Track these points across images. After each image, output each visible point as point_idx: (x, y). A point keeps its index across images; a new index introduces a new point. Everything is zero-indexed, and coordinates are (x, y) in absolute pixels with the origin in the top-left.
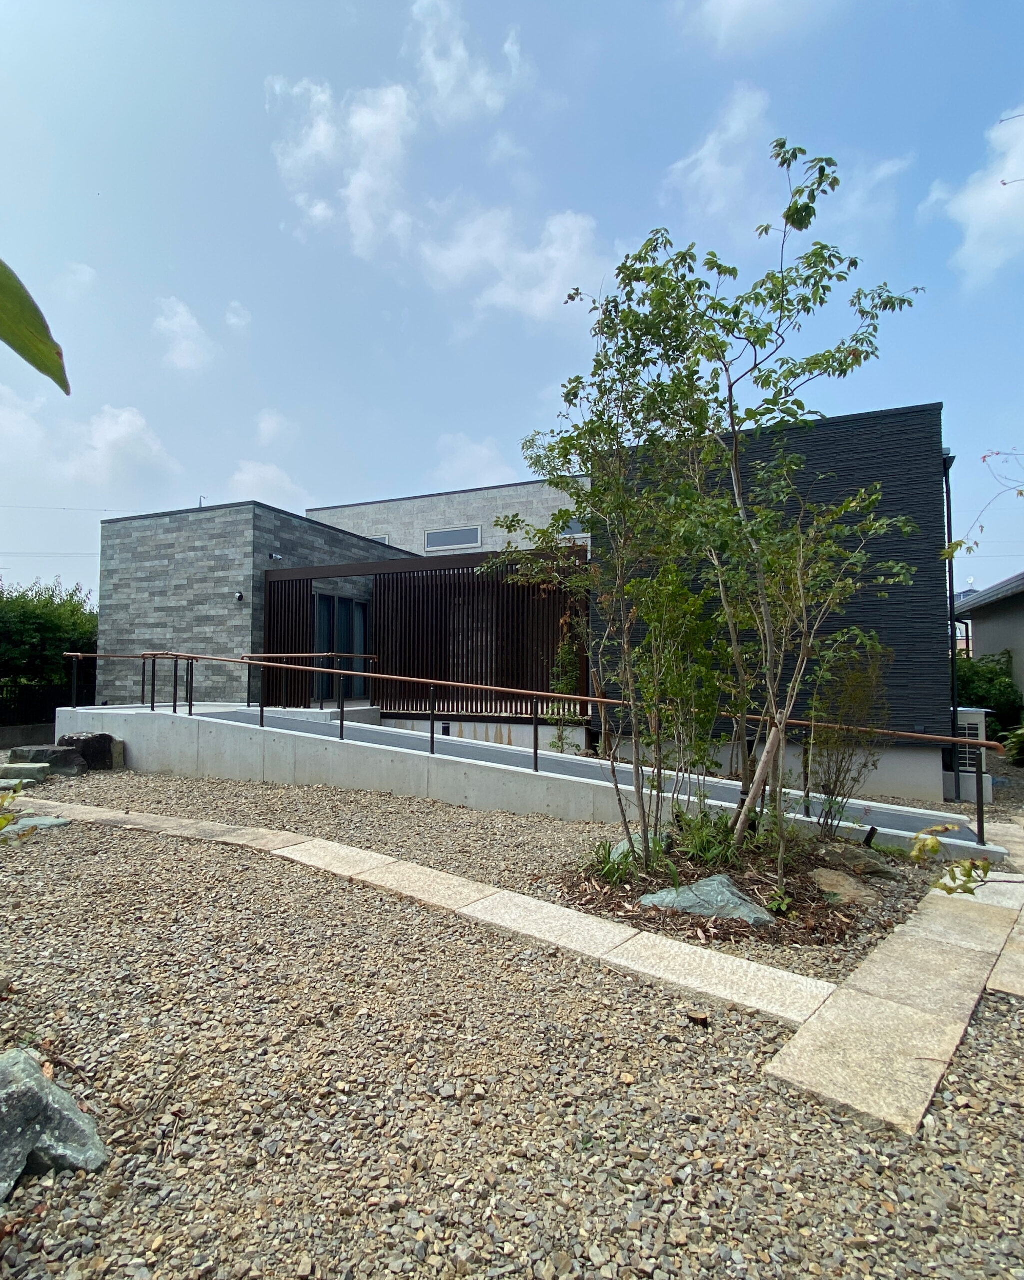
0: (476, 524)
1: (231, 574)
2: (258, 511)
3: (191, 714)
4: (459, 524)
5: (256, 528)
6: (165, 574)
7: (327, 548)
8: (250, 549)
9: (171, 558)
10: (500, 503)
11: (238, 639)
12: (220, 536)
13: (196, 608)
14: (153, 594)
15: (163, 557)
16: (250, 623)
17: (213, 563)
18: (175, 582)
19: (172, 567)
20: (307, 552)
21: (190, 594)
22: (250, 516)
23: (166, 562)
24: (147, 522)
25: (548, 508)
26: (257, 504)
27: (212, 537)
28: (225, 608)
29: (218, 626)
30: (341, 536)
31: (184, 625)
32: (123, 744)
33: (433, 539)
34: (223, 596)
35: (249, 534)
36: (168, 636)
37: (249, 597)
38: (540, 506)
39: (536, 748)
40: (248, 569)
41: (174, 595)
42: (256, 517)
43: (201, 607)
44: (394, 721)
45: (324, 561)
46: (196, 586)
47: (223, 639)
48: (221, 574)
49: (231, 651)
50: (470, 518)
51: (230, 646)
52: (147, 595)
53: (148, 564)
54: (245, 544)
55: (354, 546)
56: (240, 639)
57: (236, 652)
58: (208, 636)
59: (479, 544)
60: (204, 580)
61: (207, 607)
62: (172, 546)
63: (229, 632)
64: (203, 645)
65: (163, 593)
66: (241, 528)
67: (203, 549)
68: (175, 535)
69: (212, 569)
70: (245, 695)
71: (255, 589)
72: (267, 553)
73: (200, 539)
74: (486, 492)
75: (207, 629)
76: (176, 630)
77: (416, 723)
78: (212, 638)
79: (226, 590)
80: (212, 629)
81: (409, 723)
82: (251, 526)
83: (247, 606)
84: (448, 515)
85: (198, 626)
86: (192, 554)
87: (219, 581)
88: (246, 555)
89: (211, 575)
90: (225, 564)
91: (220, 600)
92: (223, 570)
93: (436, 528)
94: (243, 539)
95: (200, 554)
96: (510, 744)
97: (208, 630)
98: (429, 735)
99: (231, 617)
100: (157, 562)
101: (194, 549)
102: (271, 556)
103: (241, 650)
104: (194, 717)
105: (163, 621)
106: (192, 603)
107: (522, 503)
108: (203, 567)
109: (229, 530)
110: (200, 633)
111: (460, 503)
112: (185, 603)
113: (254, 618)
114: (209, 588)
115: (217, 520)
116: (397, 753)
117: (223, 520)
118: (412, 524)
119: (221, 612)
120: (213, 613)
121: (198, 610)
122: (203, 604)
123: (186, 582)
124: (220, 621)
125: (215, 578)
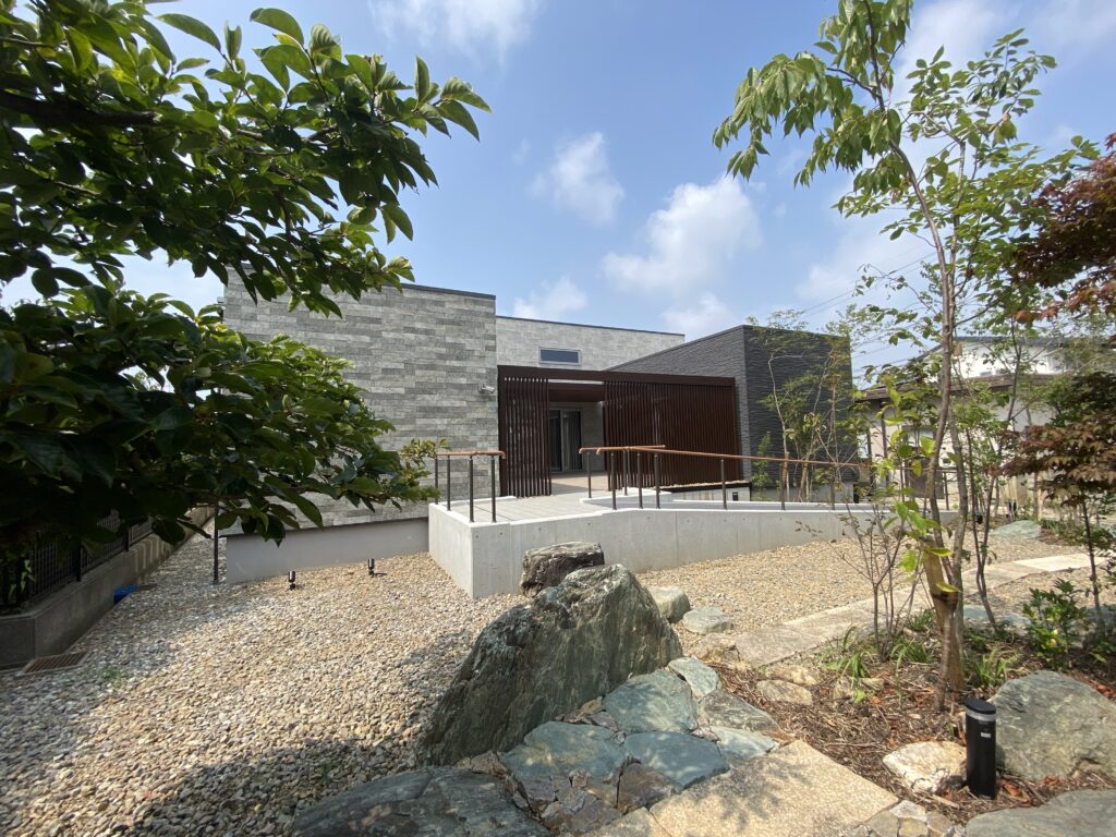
0: (577, 348)
1: (470, 365)
4: (563, 346)
6: (365, 352)
8: (492, 342)
9: (376, 335)
11: (481, 433)
12: (452, 322)
13: (419, 397)
15: (364, 333)
16: (495, 417)
17: (443, 350)
18: (383, 365)
19: (377, 346)
21: (411, 382)
22: (492, 310)
23: (367, 339)
27: (442, 322)
28: (463, 400)
29: (453, 418)
31: (403, 415)
33: (546, 354)
34: (460, 387)
35: (491, 328)
37: (493, 391)
40: (490, 363)
43: (427, 397)
46: (418, 372)
47: (461, 432)
48: (455, 363)
49: (473, 444)
50: (572, 344)
51: (471, 439)
54: (488, 337)
56: (484, 432)
57: (479, 445)
58: (439, 428)
59: (579, 363)
60: (432, 367)
61: (436, 397)
62: (377, 321)
63: (469, 425)
66: (480, 320)
67: (427, 332)
68: (380, 309)
69: (441, 357)
73: (422, 320)
75: (438, 421)
78: (445, 431)
79: (463, 381)
80: (446, 421)
82: (493, 320)
83: (491, 399)
85: (424, 417)
86: (412, 336)
87: (452, 371)
88: (487, 348)
89: (441, 363)
90: (461, 353)
91: (456, 391)
92: (458, 359)
93: (549, 345)
94: (483, 332)
95: (423, 337)
97: (440, 423)
99: (470, 409)
101: (413, 330)
103: (486, 444)
106: (412, 392)
108: (429, 353)
109: (464, 318)
110: (428, 425)
112: (402, 391)
114: (438, 377)
115: (447, 305)
117: (456, 306)
119: (457, 404)
120: (445, 403)
121: (423, 399)
122: (430, 393)
123: (402, 366)
124: (457, 413)
125: (446, 366)
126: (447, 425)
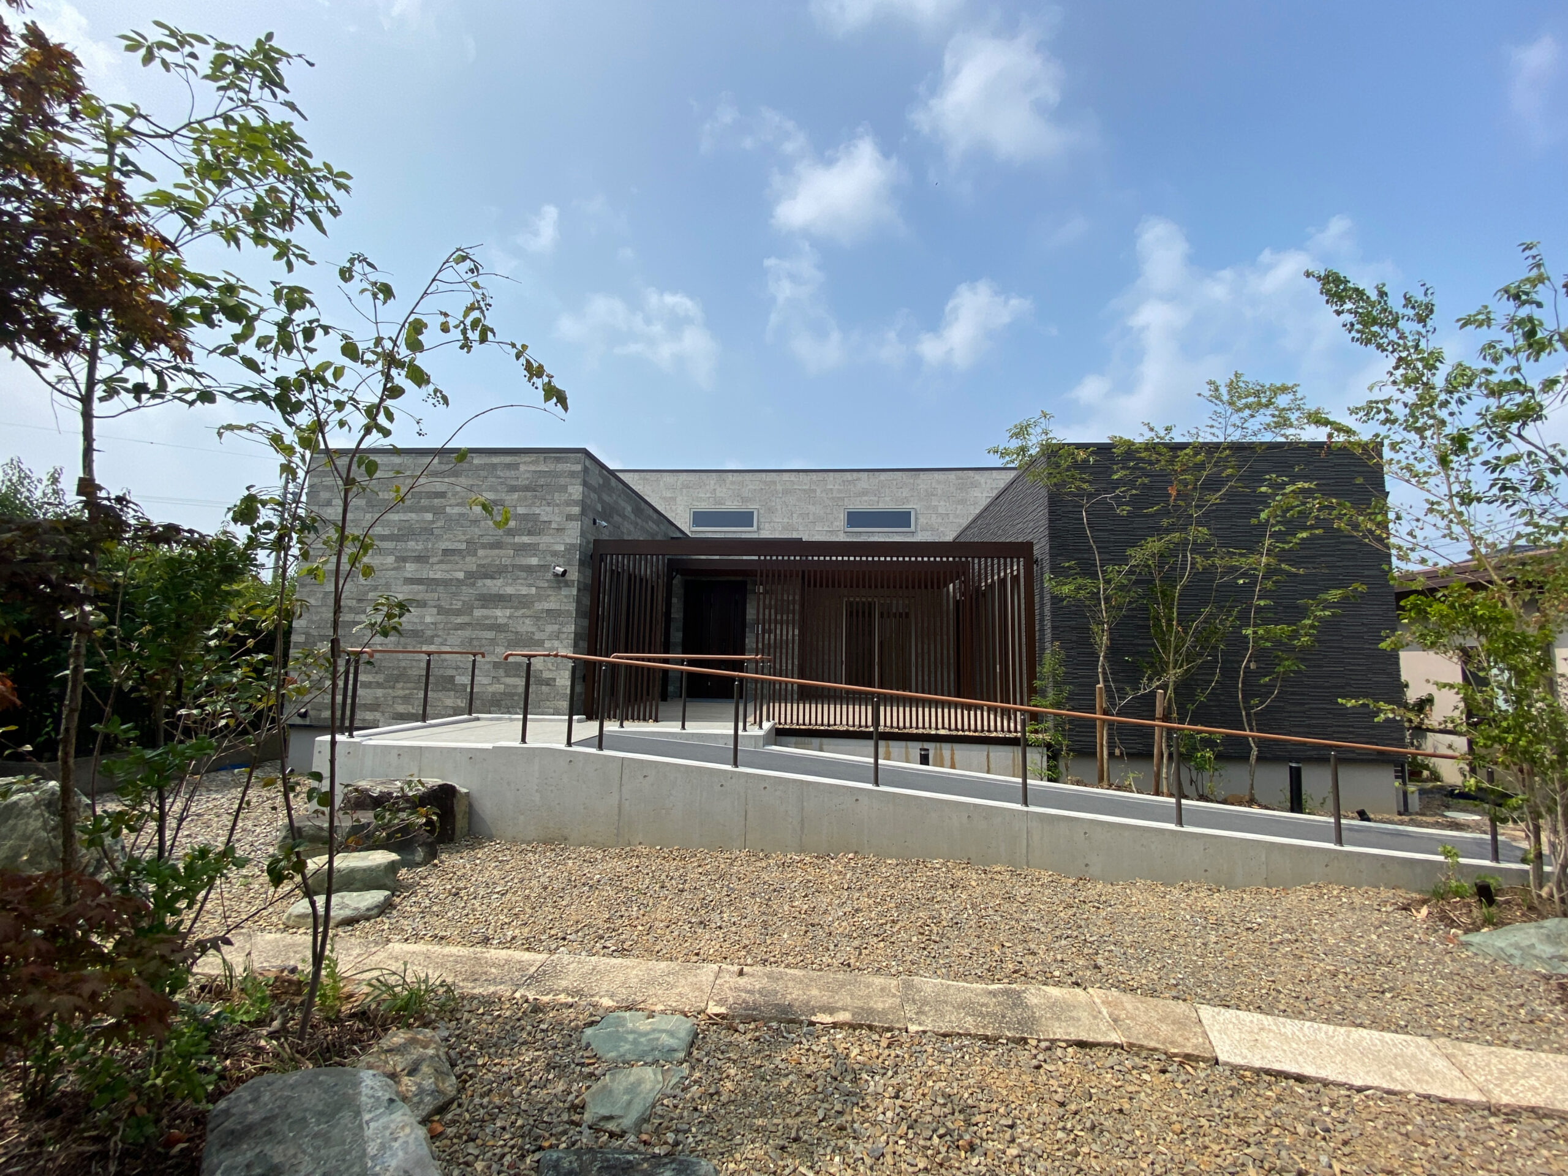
0: (751, 507)
1: (544, 540)
2: (588, 463)
4: (732, 505)
5: (585, 484)
6: (428, 531)
7: (633, 517)
8: (576, 510)
9: (438, 512)
10: (779, 487)
11: (550, 628)
12: (527, 489)
13: (480, 583)
14: (403, 559)
15: (425, 509)
16: (572, 607)
18: (444, 545)
19: (439, 524)
20: (620, 520)
21: (471, 563)
22: (578, 468)
23: (429, 516)
26: (585, 452)
27: (513, 489)
28: (530, 586)
29: (516, 608)
31: (458, 605)
32: (467, 794)
33: (700, 518)
34: (529, 569)
35: (576, 491)
36: (428, 619)
37: (574, 575)
38: (824, 495)
40: (573, 534)
41: (441, 562)
42: (586, 470)
43: (488, 582)
44: (793, 739)
46: (481, 553)
47: (526, 626)
48: (526, 539)
49: (540, 643)
50: (744, 500)
51: (538, 636)
52: (390, 559)
53: (395, 517)
54: (568, 503)
56: (556, 627)
57: (547, 644)
58: (500, 621)
59: (755, 528)
60: (497, 545)
61: (499, 582)
62: (442, 495)
63: (536, 618)
64: (490, 635)
65: (421, 559)
66: (562, 481)
68: (447, 480)
69: (511, 532)
70: (565, 704)
71: (582, 563)
72: (591, 516)
73: (492, 489)
74: (764, 475)
75: (498, 613)
76: (441, 610)
78: (506, 625)
79: (534, 561)
80: (508, 612)
82: (579, 481)
83: (567, 584)
84: (718, 494)
85: (483, 607)
87: (522, 549)
88: (569, 518)
89: (508, 539)
90: (533, 524)
91: (523, 575)
92: (530, 533)
93: (704, 506)
94: (565, 497)
97: (500, 614)
99: (540, 598)
100: (413, 516)
102: (595, 522)
103: (556, 643)
105: (418, 597)
106: (473, 576)
109: (542, 481)
110: (487, 617)
111: (733, 483)
112: (461, 575)
113: (578, 602)
114: (505, 557)
115: (522, 468)
117: (533, 468)
118: (674, 499)
119: (524, 591)
120: (510, 590)
121: (484, 585)
122: (492, 578)
123: (464, 546)
124: (524, 602)
125: (515, 544)
126: (509, 617)
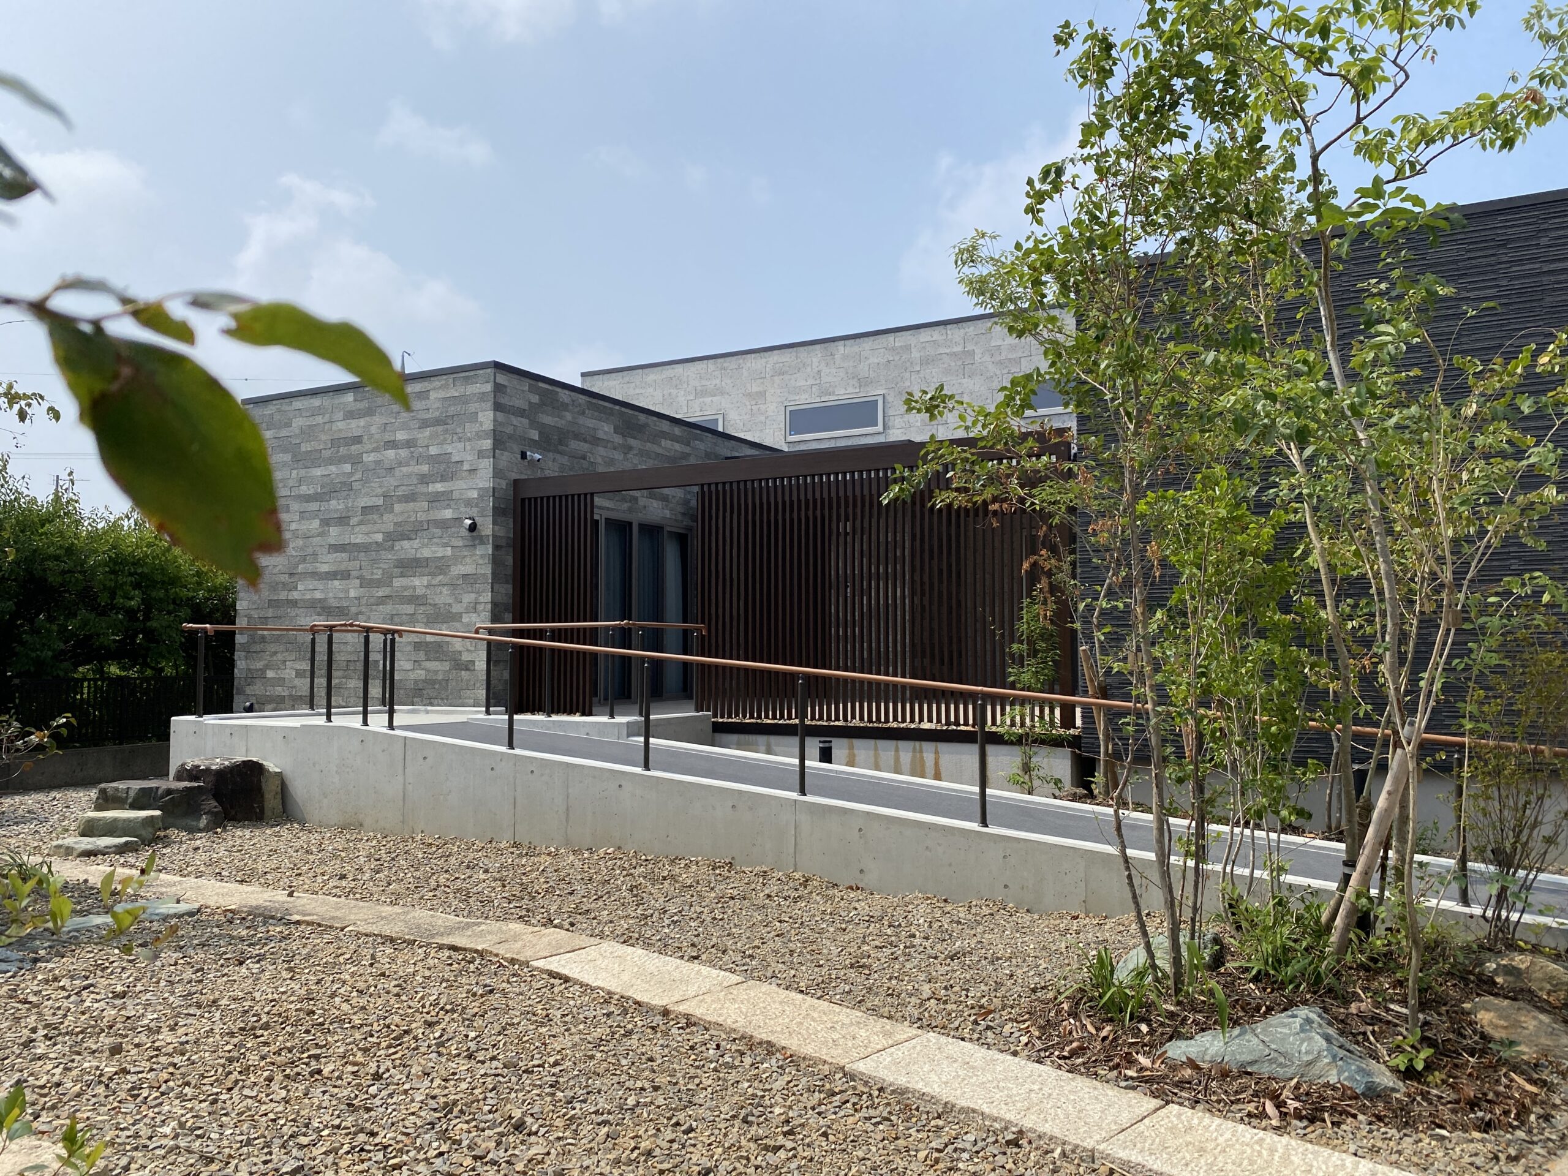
0: (875, 391)
1: (457, 486)
2: (502, 379)
3: (391, 726)
4: (845, 393)
5: (498, 407)
6: (347, 487)
7: (618, 439)
8: (488, 444)
9: (356, 461)
10: (916, 354)
11: (468, 598)
12: (438, 422)
13: (398, 545)
14: (326, 523)
15: (342, 460)
16: (488, 570)
17: (425, 468)
18: (364, 502)
19: (358, 476)
20: (585, 446)
21: (388, 522)
22: (488, 387)
23: (347, 468)
24: (316, 402)
25: (1000, 363)
26: (498, 366)
27: (425, 424)
28: (446, 545)
29: (435, 575)
30: (642, 417)
31: (378, 575)
32: (279, 775)
33: (799, 420)
34: (443, 524)
35: (487, 418)
36: (353, 594)
37: (487, 527)
38: (987, 358)
39: (983, 786)
40: (485, 479)
41: (361, 523)
42: (498, 388)
43: (406, 544)
44: (734, 737)
45: (611, 462)
46: (397, 508)
47: (443, 597)
48: (439, 487)
49: (456, 618)
50: (863, 382)
51: (457, 608)
52: (316, 523)
53: (318, 472)
54: (479, 436)
55: (664, 435)
56: (473, 596)
57: (465, 619)
58: (419, 592)
59: (880, 428)
60: (410, 498)
61: (416, 543)
62: (358, 440)
63: (454, 586)
64: (409, 609)
65: (342, 520)
66: (472, 407)
67: (409, 444)
68: (362, 422)
69: (424, 479)
70: (482, 693)
71: (498, 512)
72: (517, 449)
73: (405, 427)
74: (891, 337)
75: (417, 582)
76: (365, 583)
77: (773, 739)
78: (424, 596)
79: (448, 514)
80: (425, 580)
81: (762, 739)
82: (489, 405)
83: (482, 540)
84: (824, 380)
85: (402, 575)
86: (391, 454)
87: (437, 499)
88: (481, 454)
89: (422, 489)
90: (446, 469)
91: (438, 532)
92: (443, 479)
93: (806, 399)
94: (476, 428)
95: (404, 453)
96: (937, 777)
97: (419, 583)
98: (796, 761)
99: (456, 559)
100: (333, 468)
101: (392, 445)
102: (523, 456)
103: (474, 617)
104: (396, 732)
105: (342, 567)
106: (393, 537)
107: (955, 354)
108: (410, 475)
109: (452, 410)
110: (406, 588)
111: (845, 357)
112: (379, 537)
113: (496, 561)
114: (419, 511)
115: (433, 395)
116: (740, 792)
117: (442, 394)
118: (762, 394)
119: (440, 552)
120: (426, 553)
121: (402, 549)
122: (410, 539)
123: (380, 502)
124: (439, 567)
125: (429, 493)
126: (427, 587)
